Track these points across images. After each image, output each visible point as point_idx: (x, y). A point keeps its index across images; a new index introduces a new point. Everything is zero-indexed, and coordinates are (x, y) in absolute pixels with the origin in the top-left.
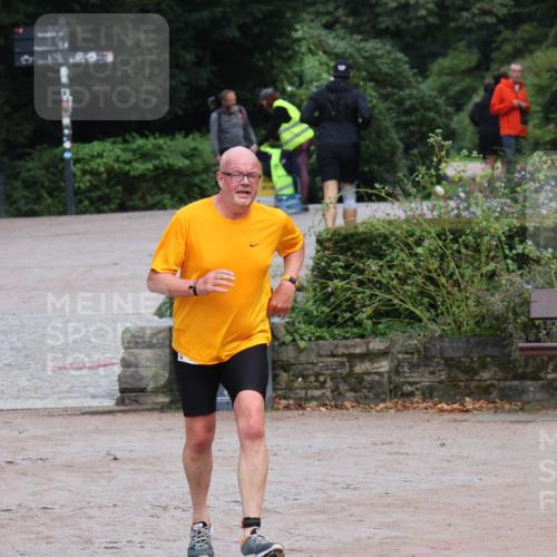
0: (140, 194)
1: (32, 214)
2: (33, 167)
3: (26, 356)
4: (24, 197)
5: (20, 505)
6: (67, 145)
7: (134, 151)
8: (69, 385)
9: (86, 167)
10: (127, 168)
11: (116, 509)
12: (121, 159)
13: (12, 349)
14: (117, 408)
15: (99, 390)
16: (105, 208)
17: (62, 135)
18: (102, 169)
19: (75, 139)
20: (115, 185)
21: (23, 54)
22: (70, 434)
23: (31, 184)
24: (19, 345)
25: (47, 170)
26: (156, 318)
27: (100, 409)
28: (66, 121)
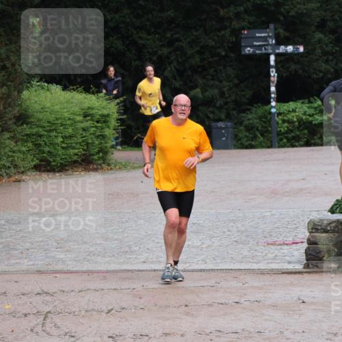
0: (319, 135)
1: (251, 147)
2: (252, 117)
3: (247, 236)
4: (246, 136)
5: (243, 330)
6: (273, 104)
7: (315, 108)
8: (274, 255)
9: (285, 118)
10: (311, 119)
11: (304, 334)
12: (308, 113)
13: (238, 231)
14: (305, 270)
15: (294, 258)
16: (297, 144)
17: (270, 97)
18: (295, 119)
19: (278, 100)
20: (302, 130)
21: (247, 47)
23: (250, 128)
24: (243, 229)
25: (261, 120)
26: (329, 214)
27: (294, 271)
28: (273, 89)
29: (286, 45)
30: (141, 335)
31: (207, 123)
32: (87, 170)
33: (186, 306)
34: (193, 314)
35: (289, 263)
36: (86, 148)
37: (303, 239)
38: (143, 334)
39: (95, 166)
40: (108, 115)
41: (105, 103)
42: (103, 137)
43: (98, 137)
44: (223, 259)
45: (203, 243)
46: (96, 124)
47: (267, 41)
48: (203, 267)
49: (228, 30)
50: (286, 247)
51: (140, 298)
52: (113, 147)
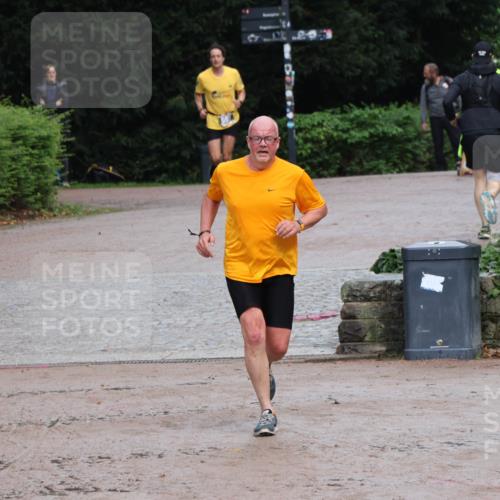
0: (357, 160)
6: (290, 115)
7: (352, 121)
9: (308, 136)
10: (345, 136)
11: (337, 449)
12: (340, 128)
14: (338, 356)
15: (322, 340)
16: (325, 173)
17: (286, 106)
18: (322, 137)
19: (297, 110)
20: (333, 152)
21: (251, 33)
22: (295, 380)
26: (373, 273)
27: (322, 357)
28: (289, 93)
29: (307, 29)
30: (100, 458)
31: (194, 146)
32: (19, 218)
33: (166, 413)
34: (176, 425)
35: (316, 346)
36: (16, 186)
37: (336, 310)
38: (103, 455)
39: (31, 213)
40: (48, 138)
41: (43, 120)
42: (42, 169)
43: (34, 169)
44: (220, 343)
45: (190, 321)
46: (30, 150)
47: (279, 24)
48: (190, 355)
49: (222, 9)
50: (309, 323)
51: (99, 403)
52: (56, 183)
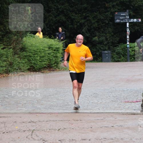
1: (119, 61)
2: (119, 49)
3: (117, 99)
4: (117, 57)
5: (115, 138)
6: (128, 43)
8: (128, 106)
9: (133, 49)
11: (141, 140)
13: (113, 97)
14: (141, 113)
15: (136, 108)
17: (127, 41)
19: (130, 42)
21: (117, 19)
22: (128, 120)
23: (118, 54)
24: (115, 95)
25: (123, 50)
27: (136, 113)
28: (128, 37)
29: (134, 18)
30: (72, 140)
31: (100, 51)
32: (50, 71)
33: (91, 128)
34: (94, 131)
35: (135, 110)
36: (49, 61)
37: (140, 100)
38: (73, 139)
39: (53, 69)
40: (59, 48)
41: (57, 43)
42: (57, 57)
43: (54, 57)
44: (107, 108)
45: (98, 101)
46: (54, 51)
47: (125, 17)
48: (98, 111)
49: (109, 12)
50: (133, 103)
51: (72, 124)
52: (61, 61)
